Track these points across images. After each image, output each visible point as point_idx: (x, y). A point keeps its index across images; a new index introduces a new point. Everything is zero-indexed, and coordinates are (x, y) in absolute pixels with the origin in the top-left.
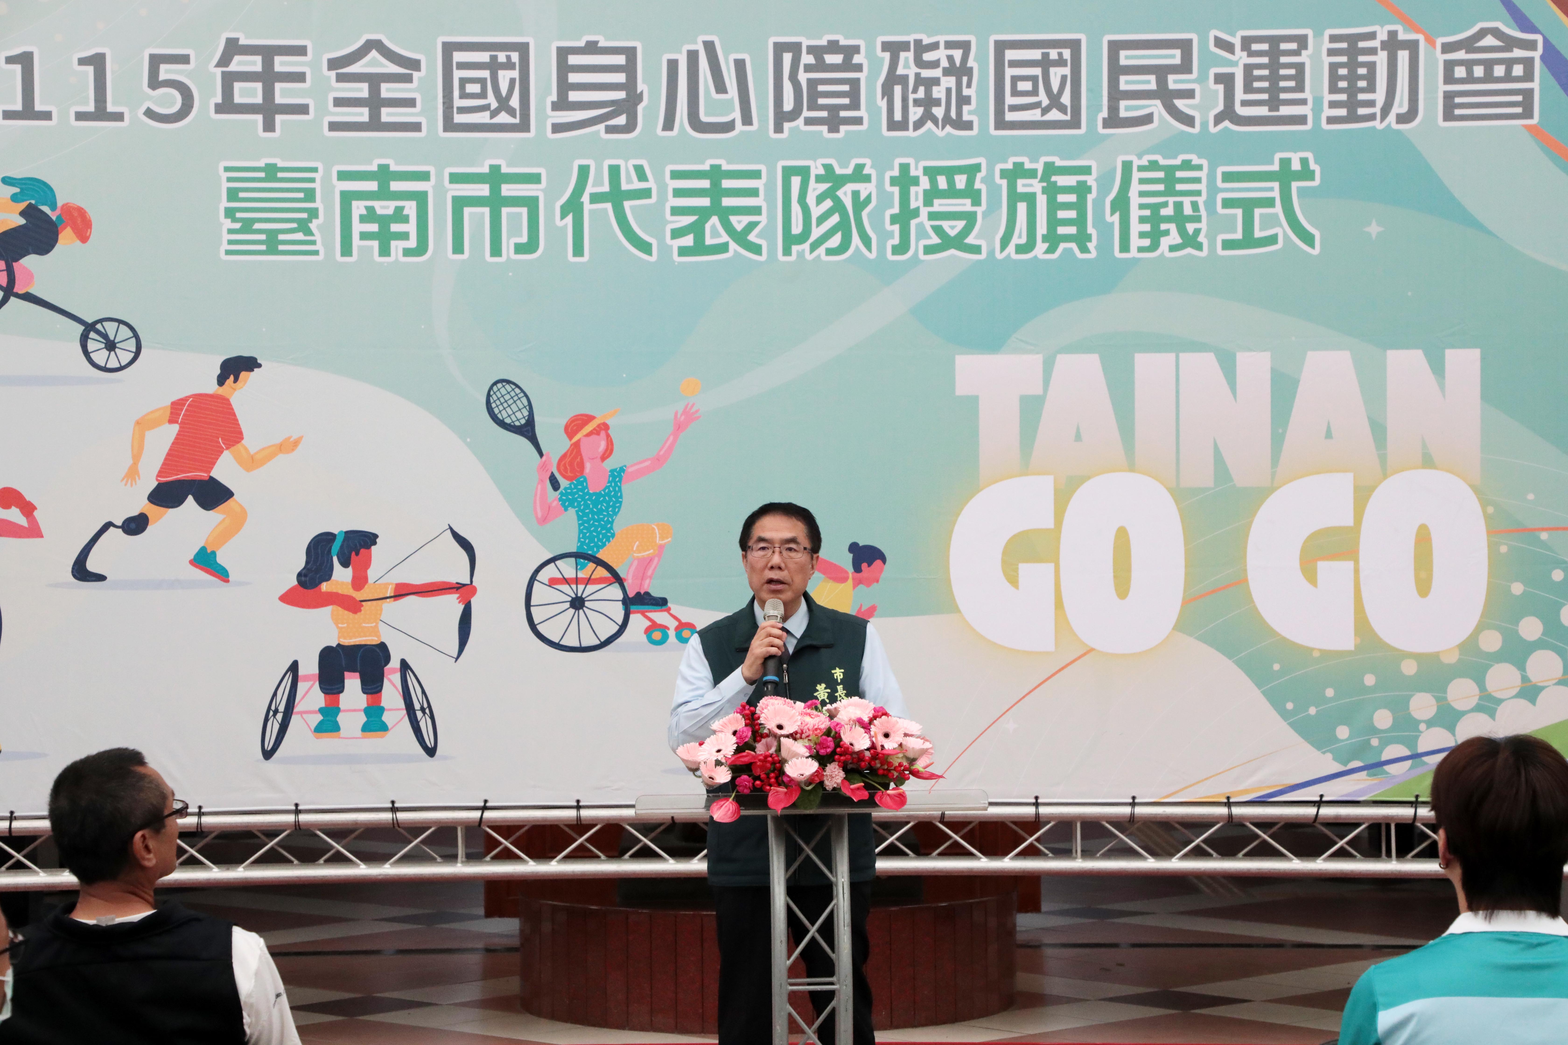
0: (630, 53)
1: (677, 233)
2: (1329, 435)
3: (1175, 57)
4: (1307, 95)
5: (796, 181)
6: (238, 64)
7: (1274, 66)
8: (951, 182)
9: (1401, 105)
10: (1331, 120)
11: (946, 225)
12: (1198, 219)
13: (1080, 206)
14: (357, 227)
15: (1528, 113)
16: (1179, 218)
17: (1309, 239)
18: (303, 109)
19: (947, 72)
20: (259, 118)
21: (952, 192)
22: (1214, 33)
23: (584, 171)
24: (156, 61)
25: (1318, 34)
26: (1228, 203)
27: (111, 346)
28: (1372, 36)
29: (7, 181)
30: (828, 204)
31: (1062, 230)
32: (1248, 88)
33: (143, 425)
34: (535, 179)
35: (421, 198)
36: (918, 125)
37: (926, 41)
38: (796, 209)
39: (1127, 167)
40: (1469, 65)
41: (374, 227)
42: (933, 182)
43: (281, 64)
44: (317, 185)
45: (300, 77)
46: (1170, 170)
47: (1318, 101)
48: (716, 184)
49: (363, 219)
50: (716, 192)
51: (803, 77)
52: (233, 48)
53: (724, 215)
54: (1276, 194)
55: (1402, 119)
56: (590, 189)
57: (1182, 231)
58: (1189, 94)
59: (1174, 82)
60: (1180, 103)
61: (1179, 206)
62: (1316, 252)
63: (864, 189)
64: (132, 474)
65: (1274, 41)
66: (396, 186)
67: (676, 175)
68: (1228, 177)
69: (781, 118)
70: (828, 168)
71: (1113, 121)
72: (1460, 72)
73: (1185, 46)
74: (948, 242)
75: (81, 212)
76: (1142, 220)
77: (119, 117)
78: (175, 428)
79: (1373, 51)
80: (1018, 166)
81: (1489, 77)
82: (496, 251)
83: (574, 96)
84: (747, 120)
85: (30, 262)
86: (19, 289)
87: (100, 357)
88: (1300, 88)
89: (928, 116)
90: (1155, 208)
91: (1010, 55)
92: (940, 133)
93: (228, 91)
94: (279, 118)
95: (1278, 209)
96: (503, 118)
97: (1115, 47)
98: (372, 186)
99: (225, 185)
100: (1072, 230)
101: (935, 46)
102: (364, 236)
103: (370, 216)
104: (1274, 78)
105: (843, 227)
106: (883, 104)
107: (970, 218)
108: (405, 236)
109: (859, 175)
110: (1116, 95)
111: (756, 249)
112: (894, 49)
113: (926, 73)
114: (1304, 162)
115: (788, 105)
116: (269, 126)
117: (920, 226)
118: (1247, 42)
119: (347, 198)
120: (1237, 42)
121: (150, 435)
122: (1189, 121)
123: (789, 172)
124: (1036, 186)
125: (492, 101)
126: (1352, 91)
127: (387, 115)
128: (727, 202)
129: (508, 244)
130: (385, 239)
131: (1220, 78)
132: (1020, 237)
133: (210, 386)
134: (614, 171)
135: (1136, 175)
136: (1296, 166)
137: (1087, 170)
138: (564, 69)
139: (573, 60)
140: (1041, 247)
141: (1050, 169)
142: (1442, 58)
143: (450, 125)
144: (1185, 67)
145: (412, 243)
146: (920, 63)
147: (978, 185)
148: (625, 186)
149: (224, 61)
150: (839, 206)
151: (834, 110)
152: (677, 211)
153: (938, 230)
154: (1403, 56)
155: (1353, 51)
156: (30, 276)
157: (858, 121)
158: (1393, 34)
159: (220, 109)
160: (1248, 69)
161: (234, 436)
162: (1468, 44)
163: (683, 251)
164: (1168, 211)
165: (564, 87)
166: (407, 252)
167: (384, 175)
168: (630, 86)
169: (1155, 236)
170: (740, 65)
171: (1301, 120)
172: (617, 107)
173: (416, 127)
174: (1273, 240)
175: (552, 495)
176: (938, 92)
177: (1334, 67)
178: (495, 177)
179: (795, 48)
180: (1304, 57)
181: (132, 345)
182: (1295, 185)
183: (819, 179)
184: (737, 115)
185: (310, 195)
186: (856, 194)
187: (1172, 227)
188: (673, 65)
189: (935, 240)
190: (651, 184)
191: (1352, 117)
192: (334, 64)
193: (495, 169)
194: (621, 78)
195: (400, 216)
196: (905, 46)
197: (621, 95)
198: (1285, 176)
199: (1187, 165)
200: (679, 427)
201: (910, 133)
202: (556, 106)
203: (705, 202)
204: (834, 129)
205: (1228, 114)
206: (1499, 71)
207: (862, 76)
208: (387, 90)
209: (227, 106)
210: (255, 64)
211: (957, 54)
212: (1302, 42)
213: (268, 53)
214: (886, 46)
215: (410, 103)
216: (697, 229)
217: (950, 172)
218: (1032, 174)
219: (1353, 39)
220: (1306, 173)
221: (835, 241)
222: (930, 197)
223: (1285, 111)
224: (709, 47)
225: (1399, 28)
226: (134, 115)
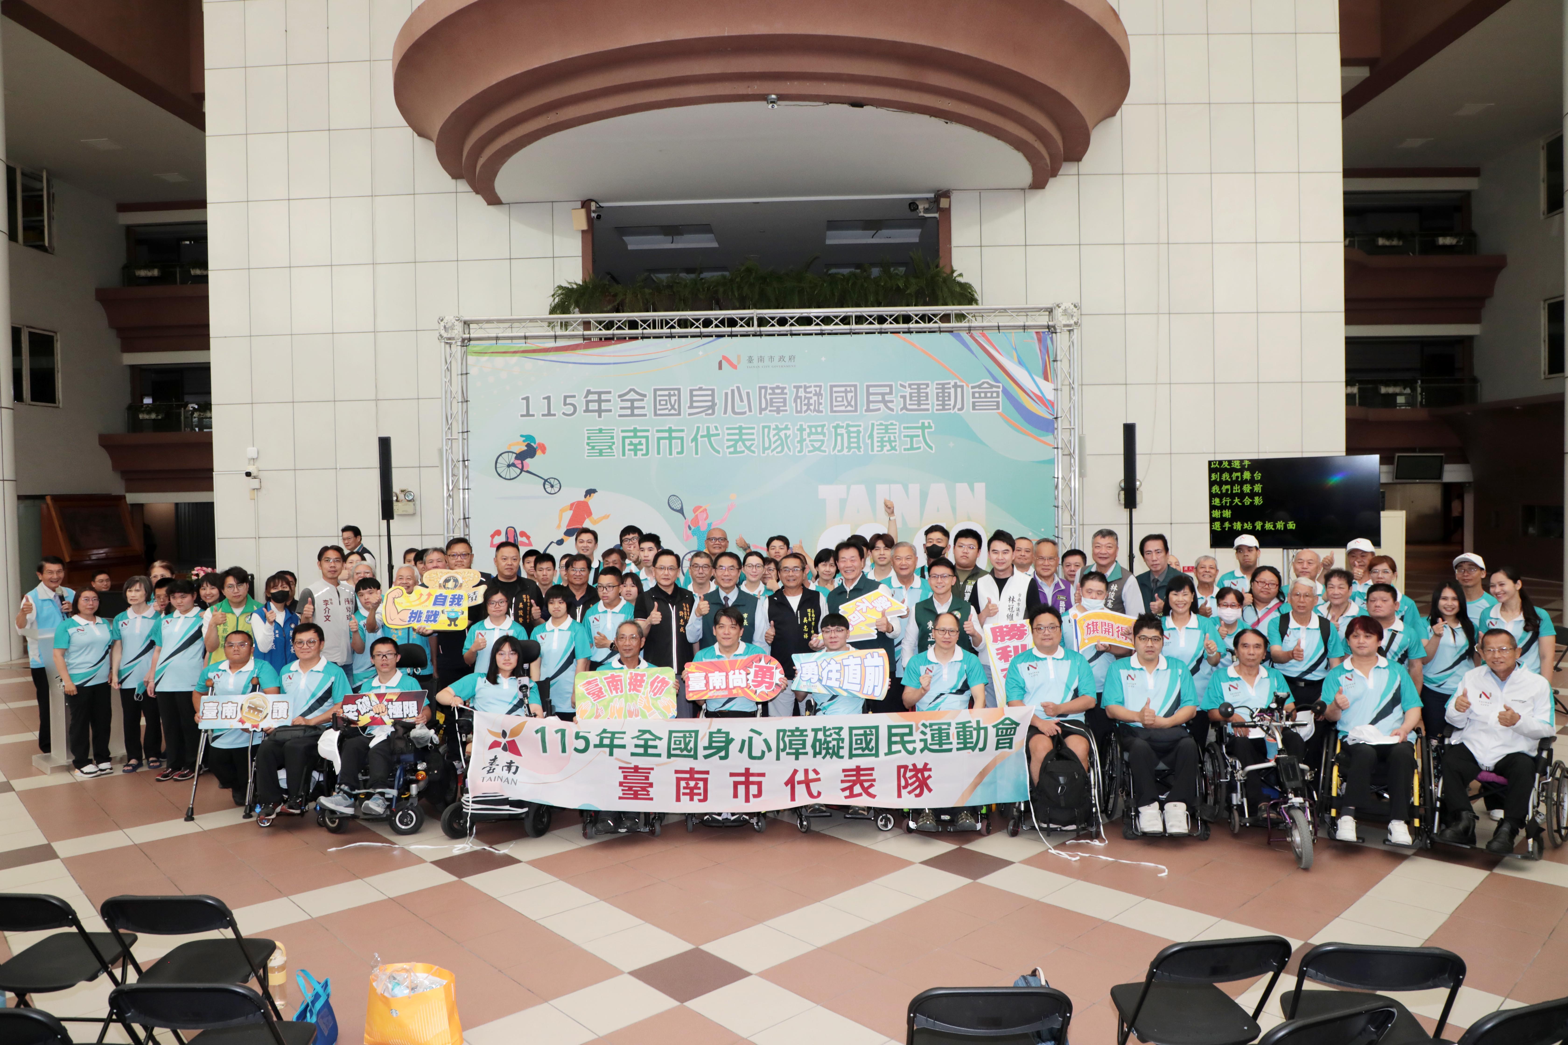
0: (713, 390)
1: (728, 447)
2: (938, 510)
3: (887, 390)
4: (929, 402)
5: (766, 430)
6: (591, 397)
7: (919, 393)
8: (816, 430)
9: (959, 405)
10: (937, 410)
11: (815, 444)
12: (895, 441)
13: (858, 437)
14: (627, 447)
15: (998, 408)
16: (890, 441)
17: (931, 448)
18: (610, 411)
19: (814, 395)
20: (597, 414)
21: (817, 433)
22: (899, 382)
23: (698, 428)
24: (566, 397)
25: (932, 383)
26: (905, 436)
27: (552, 486)
28: (949, 383)
29: (522, 436)
30: (777, 437)
31: (852, 445)
32: (911, 400)
33: (562, 511)
34: (682, 431)
35: (647, 438)
36: (805, 412)
37: (808, 385)
38: (766, 439)
39: (873, 424)
40: (980, 393)
41: (632, 447)
42: (811, 430)
43: (603, 397)
44: (614, 435)
45: (609, 401)
46: (886, 426)
47: (933, 404)
48: (740, 432)
49: (629, 445)
50: (740, 434)
51: (768, 397)
52: (589, 392)
53: (743, 441)
54: (920, 433)
55: (959, 410)
56: (700, 434)
57: (891, 446)
58: (892, 402)
59: (887, 398)
60: (889, 405)
61: (889, 437)
62: (933, 452)
63: (788, 432)
64: (559, 526)
65: (919, 385)
66: (639, 434)
67: (728, 429)
68: (904, 428)
69: (761, 410)
70: (777, 426)
71: (868, 410)
72: (977, 395)
73: (891, 386)
74: (816, 449)
75: (543, 445)
76: (878, 442)
77: (554, 415)
78: (572, 512)
79: (950, 388)
80: (838, 425)
81: (986, 397)
82: (671, 454)
83: (695, 404)
84: (750, 411)
85: (528, 461)
86: (525, 469)
87: (549, 489)
88: (927, 400)
89: (808, 409)
90: (882, 438)
91: (835, 389)
92: (812, 414)
93: (587, 406)
94: (603, 414)
95: (921, 438)
96: (673, 412)
97: (868, 387)
98: (632, 434)
99: (586, 435)
100: (855, 445)
101: (810, 387)
102: (629, 450)
103: (631, 444)
104: (919, 397)
105: (782, 444)
106: (794, 405)
107: (822, 441)
108: (642, 450)
109: (786, 428)
110: (869, 402)
111: (753, 452)
112: (797, 388)
113: (808, 395)
114: (929, 423)
115: (763, 406)
116: (600, 416)
117: (807, 444)
118: (910, 385)
119: (624, 438)
120: (907, 385)
121: (564, 514)
122: (892, 410)
123: (764, 427)
124: (843, 431)
125: (669, 406)
126: (944, 401)
127: (636, 412)
128: (744, 437)
129: (674, 452)
130: (635, 451)
131: (902, 397)
132: (839, 447)
133: (582, 499)
134: (708, 428)
135: (876, 427)
136: (926, 424)
137: (860, 426)
138: (692, 396)
139: (695, 393)
140: (845, 450)
141: (848, 426)
142: (971, 391)
143: (656, 414)
144: (891, 393)
145: (644, 452)
146: (806, 392)
147: (825, 430)
148: (711, 433)
149: (586, 397)
150: (780, 438)
151: (778, 407)
152: (728, 440)
153: (812, 445)
154: (959, 390)
155: (943, 388)
156: (528, 465)
157: (786, 411)
158: (956, 383)
159: (585, 411)
160: (911, 394)
161: (589, 514)
162: (979, 386)
163: (730, 453)
164: (886, 439)
165: (692, 401)
166: (643, 455)
167: (635, 431)
168: (713, 401)
169: (882, 447)
170: (748, 393)
171: (928, 410)
172: (709, 408)
173: (645, 415)
174: (919, 448)
175: (689, 532)
176: (812, 401)
177: (937, 393)
178: (670, 430)
179: (766, 388)
180: (928, 390)
181: (558, 486)
182: (926, 431)
183: (774, 429)
184: (747, 409)
185: (612, 437)
186: (785, 434)
187: (888, 444)
188: (726, 394)
189: (811, 448)
190: (720, 432)
191: (944, 409)
192: (620, 396)
193: (670, 428)
194: (710, 398)
195: (640, 443)
196: (801, 387)
197: (710, 404)
198: (923, 427)
199: (892, 424)
200: (729, 510)
201: (803, 414)
202: (689, 408)
203: (737, 437)
204: (778, 413)
205: (905, 408)
206: (989, 395)
207: (787, 396)
208: (636, 404)
209: (587, 410)
210: (595, 397)
211: (818, 389)
212: (927, 385)
213: (600, 394)
214: (795, 387)
215: (643, 408)
216: (735, 446)
217: (816, 427)
218: (842, 427)
219: (943, 385)
220: (930, 427)
221: (779, 449)
222: (809, 435)
223: (922, 407)
224: (738, 388)
225: (957, 381)
226: (559, 414)
